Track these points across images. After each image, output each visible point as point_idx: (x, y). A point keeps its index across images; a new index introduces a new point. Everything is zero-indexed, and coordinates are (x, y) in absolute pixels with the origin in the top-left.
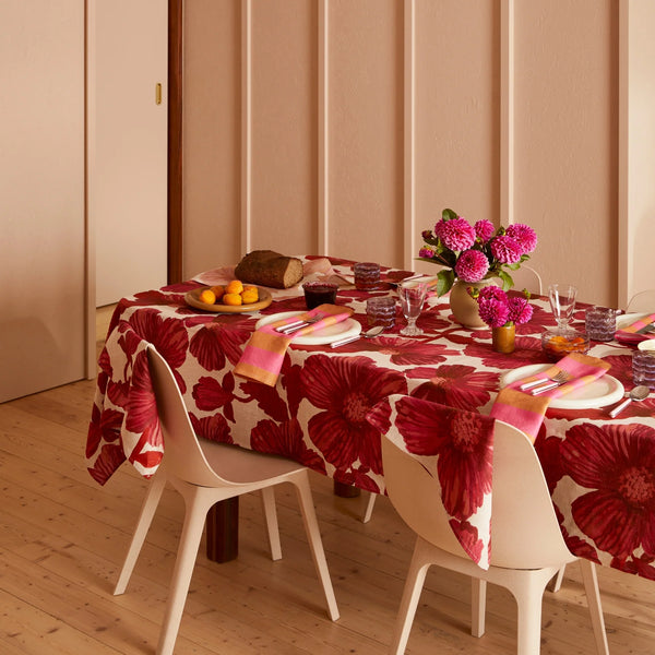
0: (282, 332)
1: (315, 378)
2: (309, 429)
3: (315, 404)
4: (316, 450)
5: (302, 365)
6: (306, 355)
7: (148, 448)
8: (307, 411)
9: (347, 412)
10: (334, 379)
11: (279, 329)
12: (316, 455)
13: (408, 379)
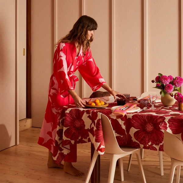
0: (122, 110)
1: (135, 121)
2: (134, 136)
3: (136, 128)
4: (136, 141)
5: (131, 118)
6: (132, 115)
7: (102, 147)
8: (133, 130)
9: (146, 129)
10: (142, 120)
11: (121, 109)
12: (137, 143)
13: (165, 117)
